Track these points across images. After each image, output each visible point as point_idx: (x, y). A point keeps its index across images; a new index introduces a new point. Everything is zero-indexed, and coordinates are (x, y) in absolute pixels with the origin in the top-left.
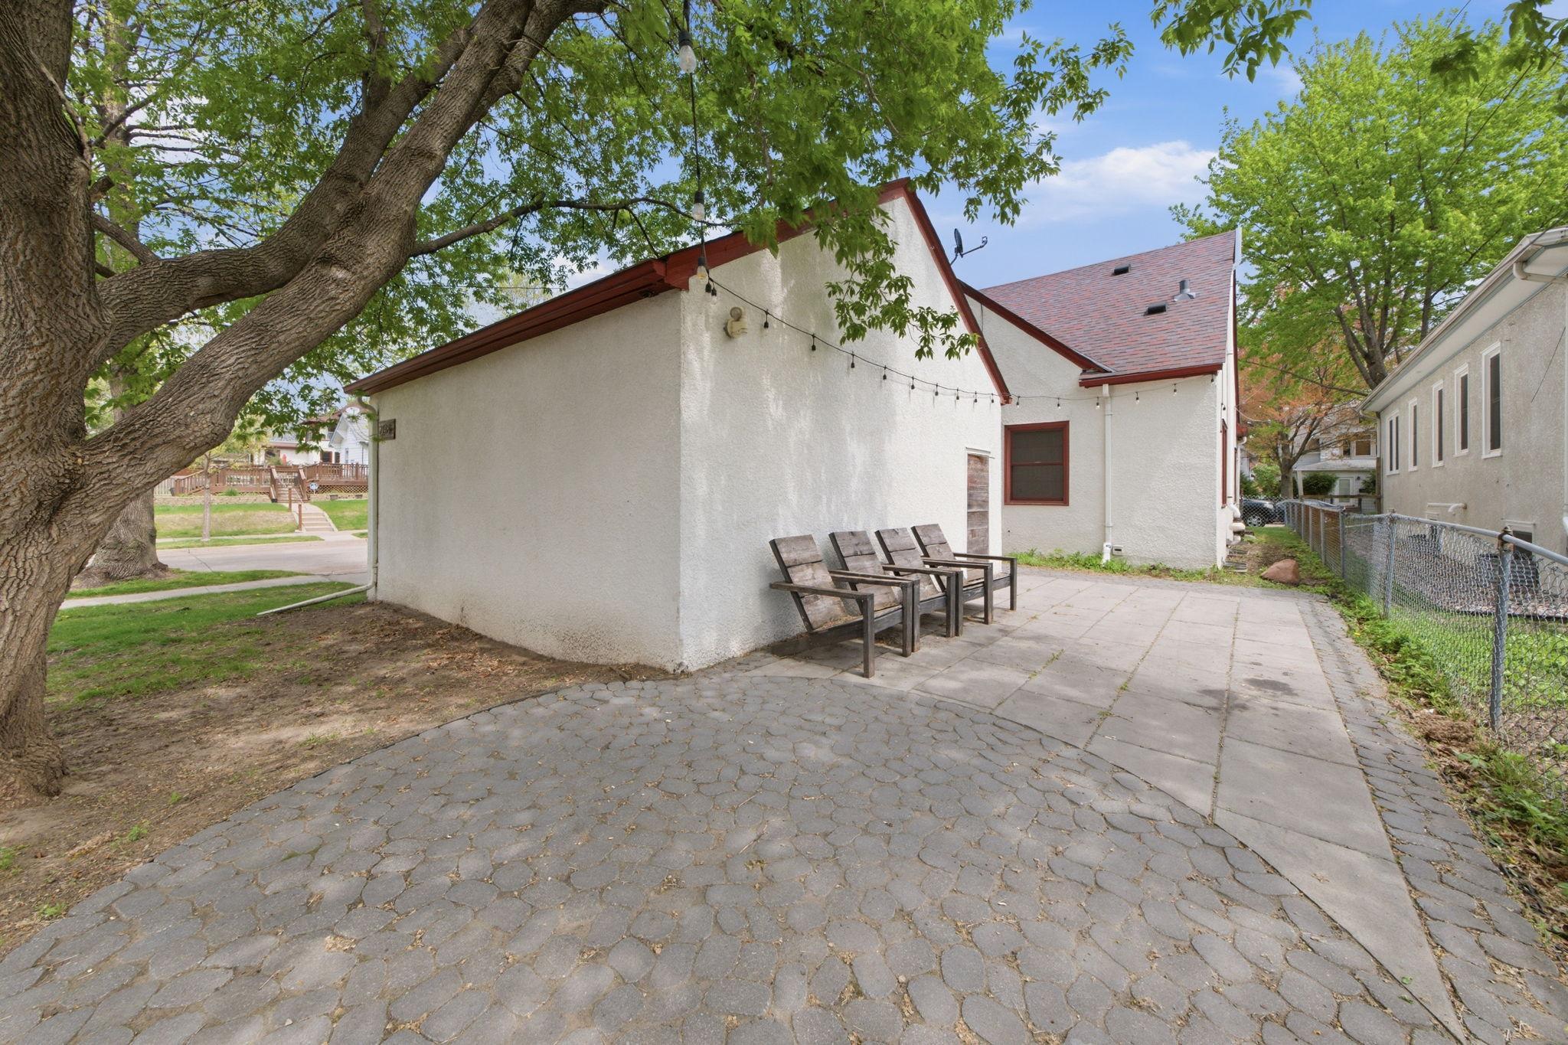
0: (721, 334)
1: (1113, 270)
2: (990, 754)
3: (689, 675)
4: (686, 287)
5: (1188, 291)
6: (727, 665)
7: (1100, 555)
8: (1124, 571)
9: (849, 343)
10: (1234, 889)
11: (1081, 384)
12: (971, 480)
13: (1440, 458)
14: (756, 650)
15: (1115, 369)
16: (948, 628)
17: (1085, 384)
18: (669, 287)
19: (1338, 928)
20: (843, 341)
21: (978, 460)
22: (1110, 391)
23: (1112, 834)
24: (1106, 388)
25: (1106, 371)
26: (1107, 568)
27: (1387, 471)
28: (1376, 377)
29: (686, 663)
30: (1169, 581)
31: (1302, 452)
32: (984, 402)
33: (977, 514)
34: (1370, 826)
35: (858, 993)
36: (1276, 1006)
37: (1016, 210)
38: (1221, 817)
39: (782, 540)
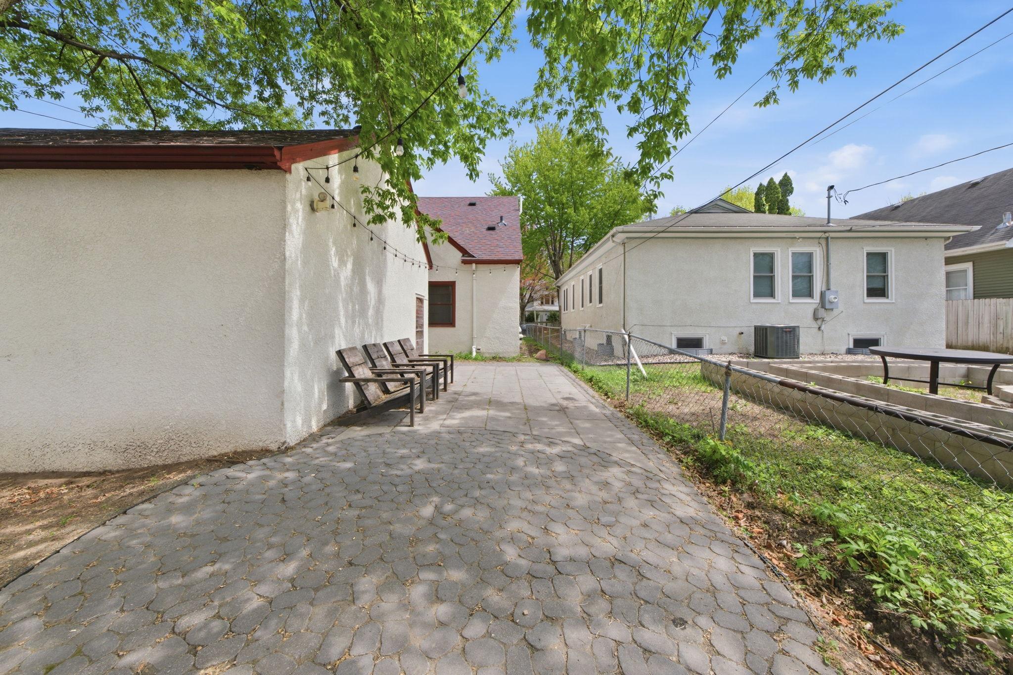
0: (308, 208)
1: (468, 203)
2: (501, 445)
3: (292, 448)
4: (289, 171)
5: (503, 222)
6: (313, 438)
7: (471, 353)
8: (484, 360)
9: (372, 225)
10: (606, 464)
11: (462, 262)
12: (417, 311)
13: (583, 306)
14: (325, 426)
15: (479, 255)
16: (434, 396)
17: (464, 262)
18: (279, 168)
19: (632, 465)
20: (369, 223)
21: (420, 300)
22: (476, 267)
23: (564, 460)
24: (474, 265)
25: (474, 257)
26: (476, 359)
27: (563, 311)
28: (558, 273)
29: (288, 440)
30: (505, 363)
31: (528, 302)
32: (423, 267)
33: (420, 334)
34: (621, 436)
35: (533, 538)
36: (634, 489)
37: (477, 175)
38: (588, 444)
39: (344, 350)
